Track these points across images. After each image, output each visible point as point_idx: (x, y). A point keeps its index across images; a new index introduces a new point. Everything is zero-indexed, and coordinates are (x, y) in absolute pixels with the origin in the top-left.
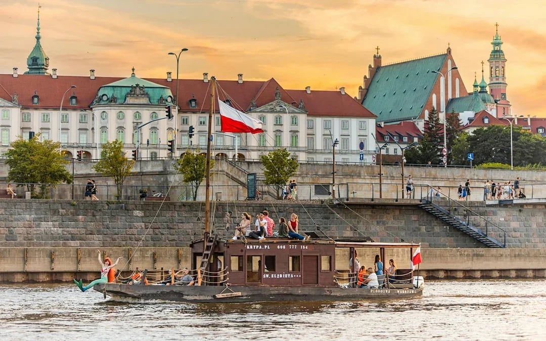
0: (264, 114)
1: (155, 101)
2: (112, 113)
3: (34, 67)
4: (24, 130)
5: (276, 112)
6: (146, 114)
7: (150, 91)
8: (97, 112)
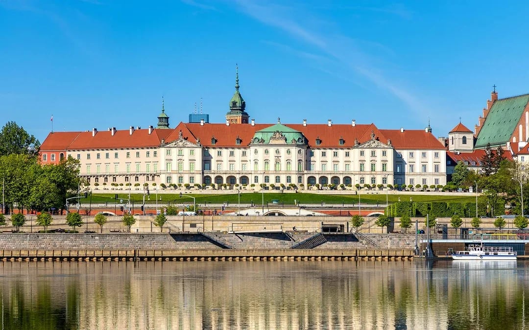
0: (364, 149)
1: (290, 141)
2: (261, 150)
3: (234, 108)
4: (206, 162)
5: (372, 148)
6: (283, 150)
7: (287, 135)
8: (252, 149)
